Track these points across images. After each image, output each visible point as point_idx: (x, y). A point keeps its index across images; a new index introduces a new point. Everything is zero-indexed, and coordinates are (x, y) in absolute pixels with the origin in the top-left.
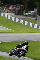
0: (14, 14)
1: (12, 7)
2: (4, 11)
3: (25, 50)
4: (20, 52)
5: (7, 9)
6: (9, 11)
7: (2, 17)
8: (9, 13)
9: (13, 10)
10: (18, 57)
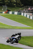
0: (32, 14)
1: (30, 8)
2: (24, 11)
3: (17, 38)
4: (13, 40)
5: (26, 10)
6: (28, 11)
7: (22, 16)
8: (28, 13)
9: (31, 10)
10: (11, 43)
